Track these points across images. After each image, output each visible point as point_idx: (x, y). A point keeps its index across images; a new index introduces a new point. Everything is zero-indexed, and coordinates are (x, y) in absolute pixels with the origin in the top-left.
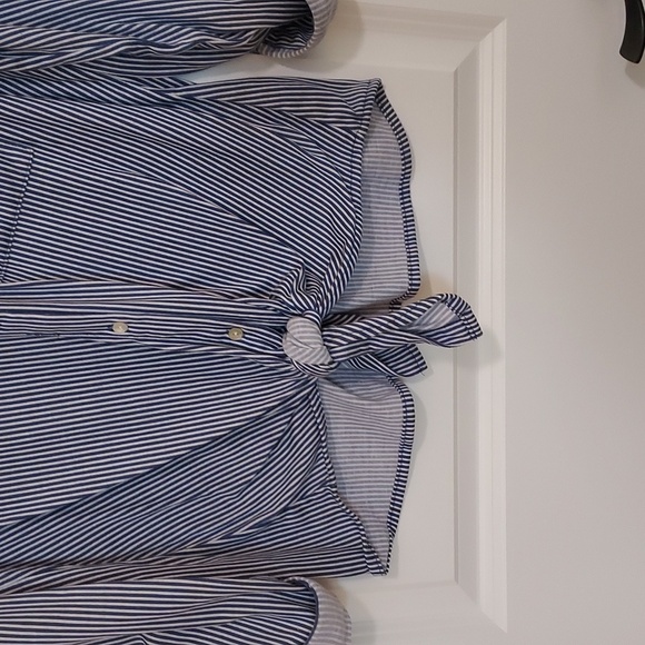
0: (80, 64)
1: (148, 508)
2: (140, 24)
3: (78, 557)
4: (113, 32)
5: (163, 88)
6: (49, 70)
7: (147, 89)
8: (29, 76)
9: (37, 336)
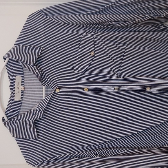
0: (139, 23)
1: (155, 135)
2: (153, 11)
3: (137, 147)
4: (146, 14)
5: (158, 27)
6: (130, 25)
7: (154, 27)
8: (125, 27)
9: (127, 91)
